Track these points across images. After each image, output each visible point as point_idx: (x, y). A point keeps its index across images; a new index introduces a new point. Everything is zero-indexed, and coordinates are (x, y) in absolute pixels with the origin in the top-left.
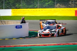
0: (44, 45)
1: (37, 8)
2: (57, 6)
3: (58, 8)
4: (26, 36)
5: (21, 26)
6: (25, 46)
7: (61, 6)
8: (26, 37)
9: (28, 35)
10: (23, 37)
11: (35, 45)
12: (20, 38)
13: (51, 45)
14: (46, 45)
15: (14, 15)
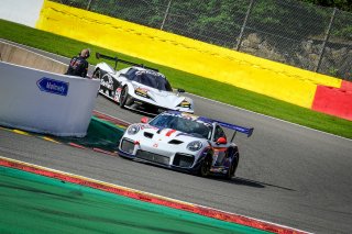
0: (141, 197)
1: (155, 26)
2: (246, 41)
3: (245, 52)
4: (72, 134)
5: (66, 86)
6: (56, 176)
7: (263, 47)
8: (74, 139)
9: (85, 134)
10: (58, 134)
11: (102, 186)
12: (48, 135)
13: (170, 203)
14: (149, 199)
15: (45, 30)
